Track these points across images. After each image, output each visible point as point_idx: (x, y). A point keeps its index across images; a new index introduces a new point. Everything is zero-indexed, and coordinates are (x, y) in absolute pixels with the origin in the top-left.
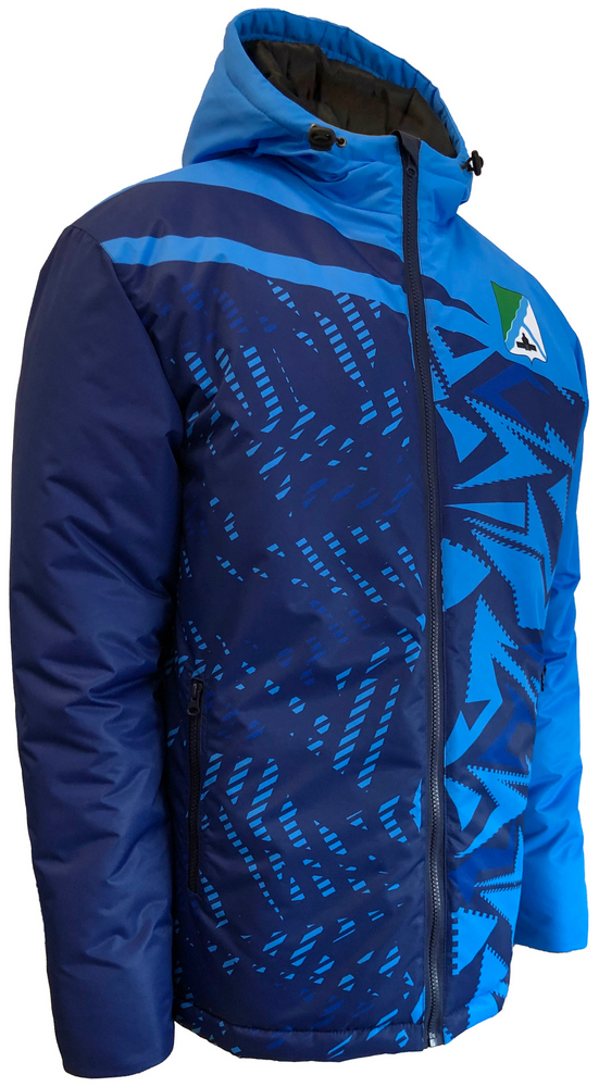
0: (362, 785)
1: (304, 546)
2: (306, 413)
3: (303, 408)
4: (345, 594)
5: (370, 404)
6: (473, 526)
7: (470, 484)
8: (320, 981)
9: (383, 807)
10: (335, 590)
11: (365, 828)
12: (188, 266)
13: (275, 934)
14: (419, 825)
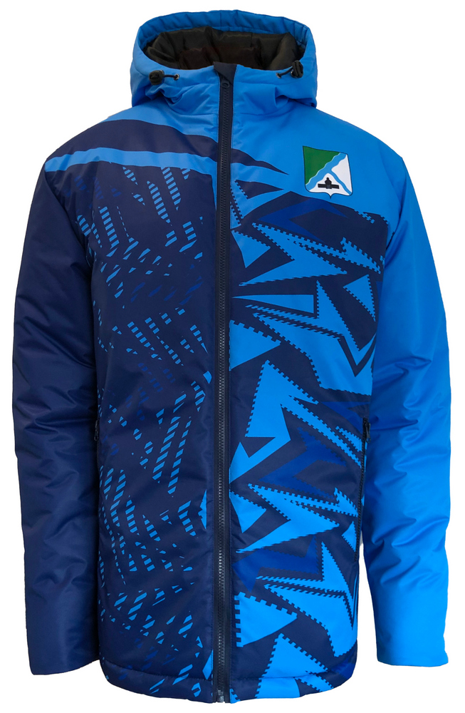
0: (170, 492)
1: (133, 327)
2: (133, 242)
3: (131, 240)
4: (160, 359)
5: (173, 233)
6: (255, 311)
7: (253, 282)
8: (146, 634)
9: (181, 509)
10: (154, 356)
11: (170, 523)
12: (80, 166)
13: (121, 594)
14: (205, 524)
